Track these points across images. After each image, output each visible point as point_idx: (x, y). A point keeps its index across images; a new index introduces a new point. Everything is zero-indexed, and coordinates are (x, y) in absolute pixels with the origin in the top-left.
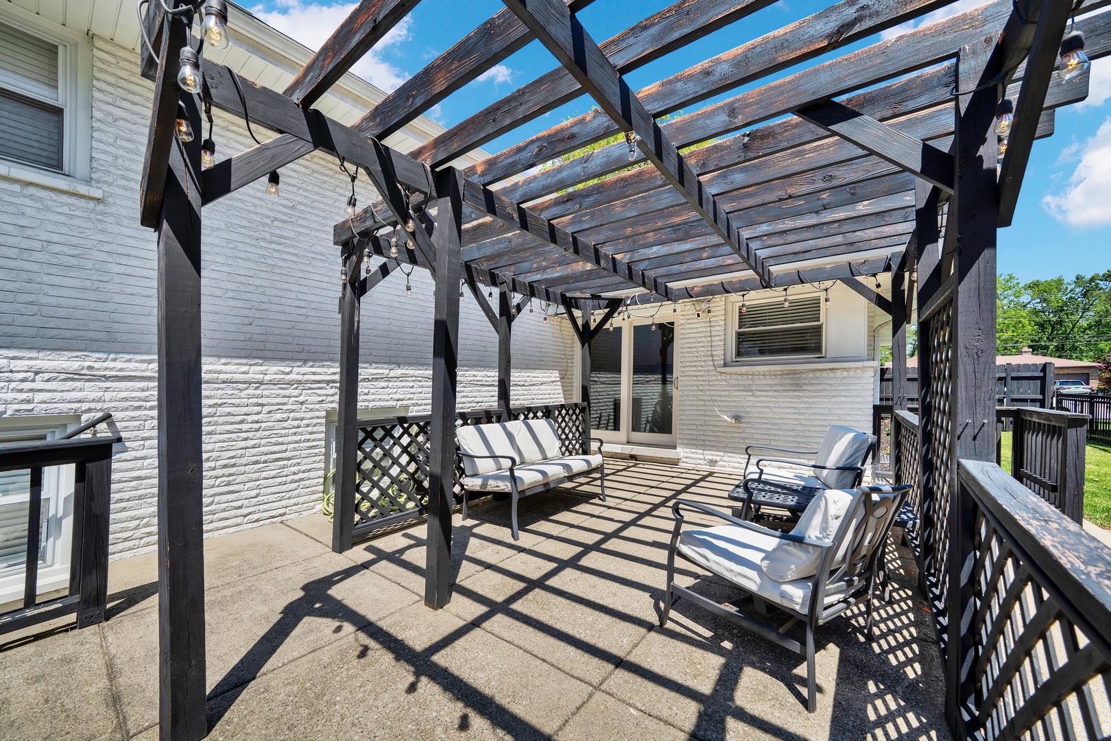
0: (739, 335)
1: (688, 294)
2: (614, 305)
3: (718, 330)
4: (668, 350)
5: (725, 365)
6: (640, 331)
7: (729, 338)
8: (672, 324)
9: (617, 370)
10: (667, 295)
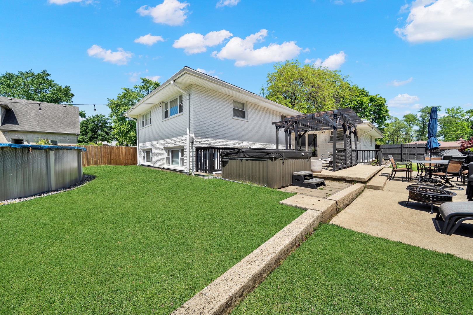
0: (331, 136)
1: (321, 130)
2: (306, 131)
3: (327, 136)
4: (316, 139)
5: (328, 142)
6: (309, 136)
7: (329, 137)
8: (317, 134)
9: (305, 145)
10: (317, 130)
